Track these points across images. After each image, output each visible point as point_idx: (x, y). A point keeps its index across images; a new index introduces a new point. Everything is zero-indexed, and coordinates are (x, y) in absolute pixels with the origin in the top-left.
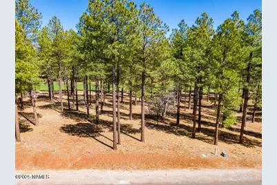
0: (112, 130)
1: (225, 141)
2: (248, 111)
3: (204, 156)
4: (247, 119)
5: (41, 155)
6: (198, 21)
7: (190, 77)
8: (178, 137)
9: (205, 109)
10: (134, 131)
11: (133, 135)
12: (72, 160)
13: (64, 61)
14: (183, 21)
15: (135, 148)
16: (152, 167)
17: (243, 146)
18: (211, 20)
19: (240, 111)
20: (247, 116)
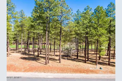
0: (45, 59)
1: (101, 65)
2: (111, 55)
3: (91, 69)
4: (111, 58)
5: (9, 65)
6: (85, 10)
7: (83, 32)
8: (78, 62)
9: (90, 55)
10: (56, 60)
11: (56, 61)
12: (24, 68)
13: (25, 29)
14: (79, 10)
15: (56, 65)
16: (65, 72)
17: (110, 66)
18: (91, 9)
19: (107, 55)
20: (111, 57)
